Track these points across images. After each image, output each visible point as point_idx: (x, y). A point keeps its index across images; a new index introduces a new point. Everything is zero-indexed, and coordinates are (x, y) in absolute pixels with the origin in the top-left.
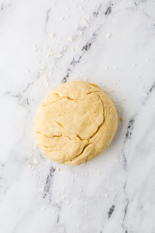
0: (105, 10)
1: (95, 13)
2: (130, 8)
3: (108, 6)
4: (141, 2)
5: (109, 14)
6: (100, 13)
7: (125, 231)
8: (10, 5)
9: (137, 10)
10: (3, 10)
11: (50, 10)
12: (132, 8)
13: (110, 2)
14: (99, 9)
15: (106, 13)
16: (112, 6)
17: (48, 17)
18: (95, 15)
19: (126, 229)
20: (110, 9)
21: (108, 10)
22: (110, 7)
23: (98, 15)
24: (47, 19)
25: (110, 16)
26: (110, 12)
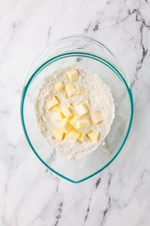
0: (93, 27)
1: (86, 30)
2: (112, 26)
3: (96, 24)
4: (121, 21)
5: (97, 30)
6: (89, 30)
7: (109, 199)
8: (20, 23)
9: (118, 27)
10: (15, 27)
11: (51, 27)
12: (115, 26)
13: (98, 21)
14: (89, 27)
15: (94, 30)
16: (99, 24)
17: (49, 32)
18: (86, 31)
19: (110, 196)
20: (98, 26)
21: (96, 27)
22: (97, 25)
23: (88, 31)
24: (49, 34)
25: (97, 32)
26: (97, 28)
